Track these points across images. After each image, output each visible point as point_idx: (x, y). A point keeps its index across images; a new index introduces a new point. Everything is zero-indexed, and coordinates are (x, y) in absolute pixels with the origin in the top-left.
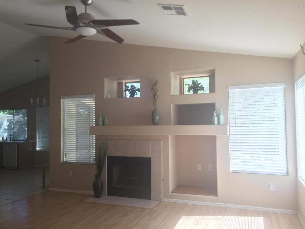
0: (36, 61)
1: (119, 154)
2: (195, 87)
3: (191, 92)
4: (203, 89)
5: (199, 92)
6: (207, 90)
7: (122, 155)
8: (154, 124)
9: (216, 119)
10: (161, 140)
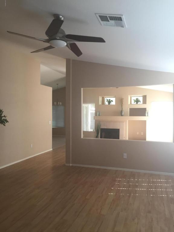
0: (57, 84)
1: (106, 128)
2: (137, 101)
3: (135, 103)
4: (140, 102)
5: (139, 103)
6: (142, 102)
7: (107, 128)
8: (122, 115)
9: (147, 114)
10: (124, 122)
